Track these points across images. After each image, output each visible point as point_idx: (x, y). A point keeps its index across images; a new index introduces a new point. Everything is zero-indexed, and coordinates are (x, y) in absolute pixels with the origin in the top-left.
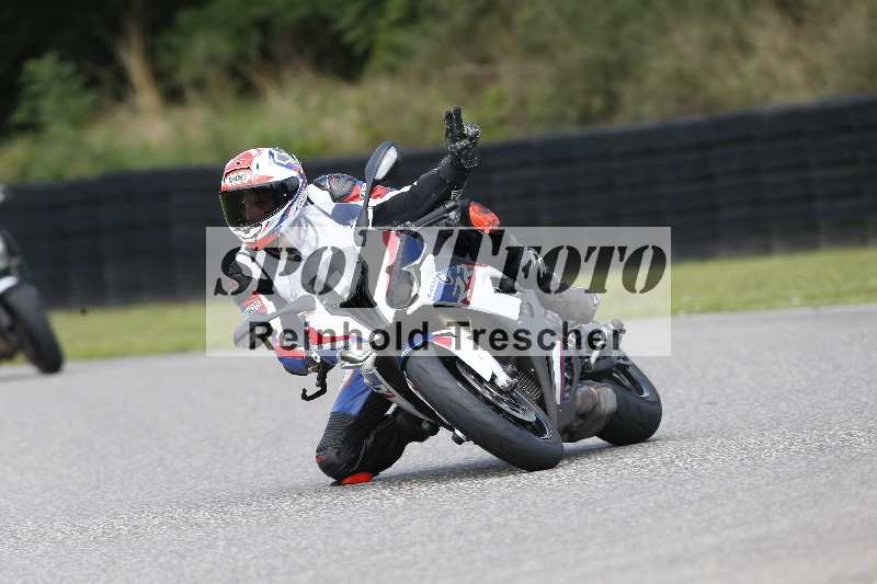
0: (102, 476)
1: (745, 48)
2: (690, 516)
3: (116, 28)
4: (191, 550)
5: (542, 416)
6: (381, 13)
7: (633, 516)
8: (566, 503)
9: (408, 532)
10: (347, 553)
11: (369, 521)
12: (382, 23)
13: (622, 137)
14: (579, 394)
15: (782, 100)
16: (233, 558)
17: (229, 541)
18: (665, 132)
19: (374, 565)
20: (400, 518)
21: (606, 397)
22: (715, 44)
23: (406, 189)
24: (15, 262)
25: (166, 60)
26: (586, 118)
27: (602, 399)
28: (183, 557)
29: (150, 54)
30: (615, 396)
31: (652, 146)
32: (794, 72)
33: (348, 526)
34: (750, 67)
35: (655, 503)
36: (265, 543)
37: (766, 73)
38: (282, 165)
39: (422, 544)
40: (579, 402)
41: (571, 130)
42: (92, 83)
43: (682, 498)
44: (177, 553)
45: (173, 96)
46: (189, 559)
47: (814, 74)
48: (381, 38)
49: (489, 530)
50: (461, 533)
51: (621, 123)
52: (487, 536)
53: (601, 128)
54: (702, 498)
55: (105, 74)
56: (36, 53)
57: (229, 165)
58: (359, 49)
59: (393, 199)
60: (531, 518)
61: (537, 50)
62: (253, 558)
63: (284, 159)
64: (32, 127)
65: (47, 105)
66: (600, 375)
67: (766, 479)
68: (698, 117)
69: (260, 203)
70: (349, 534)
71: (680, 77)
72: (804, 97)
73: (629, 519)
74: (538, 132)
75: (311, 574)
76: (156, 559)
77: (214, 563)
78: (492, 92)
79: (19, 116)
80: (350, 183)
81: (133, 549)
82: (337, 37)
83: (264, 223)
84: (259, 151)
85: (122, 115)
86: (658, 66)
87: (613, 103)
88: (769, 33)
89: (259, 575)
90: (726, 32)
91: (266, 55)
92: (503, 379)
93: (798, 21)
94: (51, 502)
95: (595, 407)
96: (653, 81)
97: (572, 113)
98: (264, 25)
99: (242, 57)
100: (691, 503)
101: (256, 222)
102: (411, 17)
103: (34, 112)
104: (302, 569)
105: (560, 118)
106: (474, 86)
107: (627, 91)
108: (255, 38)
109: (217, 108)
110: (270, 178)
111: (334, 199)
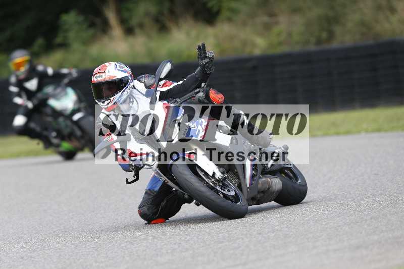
1: (393, 10)
2: (365, 226)
5: (239, 192)
7: (340, 226)
10: (208, 243)
13: (335, 51)
14: (260, 181)
16: (156, 245)
18: (355, 49)
19: (220, 248)
21: (276, 183)
22: (379, 8)
23: (181, 82)
24: (83, 105)
25: (126, 15)
26: (319, 42)
27: (274, 184)
28: (132, 244)
29: (119, 12)
30: (281, 182)
31: (349, 55)
33: (208, 230)
34: (394, 19)
35: (350, 220)
38: (121, 70)
39: (243, 239)
40: (260, 186)
41: (312, 48)
42: (92, 25)
43: (362, 218)
45: (129, 31)
46: (135, 245)
48: (225, 5)
49: (273, 232)
50: (260, 234)
51: (335, 44)
53: (326, 47)
54: (371, 218)
55: (98, 21)
56: (66, 11)
57: (96, 70)
58: (215, 9)
59: (174, 87)
60: (293, 227)
62: (164, 245)
63: (122, 68)
64: (64, 45)
65: (71, 35)
66: (273, 172)
68: (371, 42)
69: (110, 89)
71: (363, 24)
73: (338, 228)
74: (297, 49)
75: (191, 252)
76: (120, 245)
77: (147, 247)
78: (276, 30)
79: (59, 40)
82: (205, 4)
83: (112, 99)
84: (110, 64)
85: (106, 40)
86: (352, 19)
87: (331, 35)
89: (167, 253)
91: (172, 12)
92: (219, 175)
94: (72, 218)
95: (269, 188)
96: (350, 25)
97: (313, 40)
99: (161, 13)
100: (366, 220)
101: (108, 98)
103: (65, 38)
104: (187, 250)
105: (307, 42)
106: (267, 27)
107: (338, 30)
108: (167, 4)
109: (149, 37)
110: (115, 77)
111: (146, 87)
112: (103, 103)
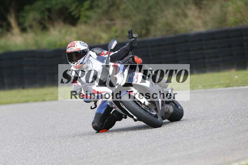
0: (4, 137)
1: (186, 16)
2: (171, 148)
3: (7, 11)
4: (29, 159)
6: (83, 7)
8: (136, 144)
9: (91, 153)
10: (74, 159)
11: (80, 150)
12: (83, 9)
13: (151, 41)
14: (165, 107)
15: (196, 30)
16: (41, 161)
17: (40, 156)
18: (162, 40)
19: (82, 162)
20: (89, 149)
22: (177, 15)
25: (22, 20)
26: (140, 36)
27: (170, 109)
28: (27, 161)
29: (17, 18)
32: (199, 22)
34: (187, 21)
36: (50, 156)
37: (191, 23)
39: (95, 156)
40: (165, 109)
43: (168, 143)
44: (25, 159)
45: (23, 30)
46: (29, 161)
47: (205, 23)
48: (82, 13)
49: (114, 152)
51: (151, 37)
52: (113, 154)
53: (145, 38)
54: (174, 143)
55: (4, 24)
57: (69, 45)
58: (77, 16)
59: (113, 55)
61: (126, 17)
62: (47, 161)
67: (192, 137)
68: (172, 35)
70: (74, 154)
71: (167, 24)
72: (202, 30)
76: (19, 161)
77: (36, 162)
78: (114, 28)
80: (101, 50)
81: (13, 158)
82: (70, 13)
84: (77, 42)
85: (9, 35)
86: (161, 21)
87: (148, 32)
88: (192, 12)
90: (180, 11)
91: (50, 18)
92: (147, 103)
93: (200, 8)
95: (168, 111)
96: (159, 25)
98: (49, 10)
99: (43, 19)
100: (171, 144)
102: (91, 8)
106: (109, 27)
107: (152, 28)
108: (47, 13)
109: (36, 33)
110: (80, 49)
111: (97, 55)
112: (74, 63)
